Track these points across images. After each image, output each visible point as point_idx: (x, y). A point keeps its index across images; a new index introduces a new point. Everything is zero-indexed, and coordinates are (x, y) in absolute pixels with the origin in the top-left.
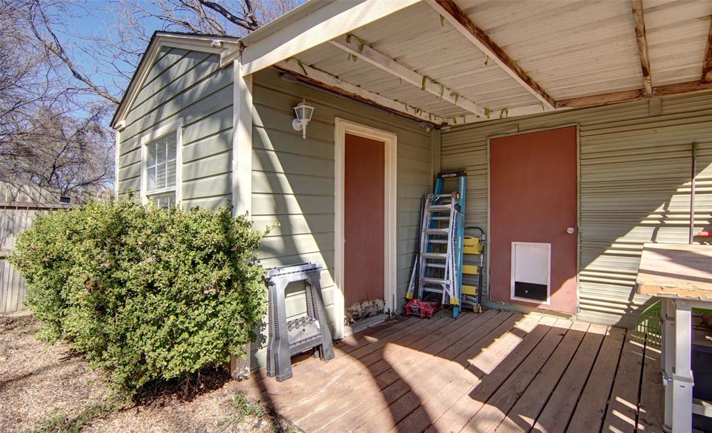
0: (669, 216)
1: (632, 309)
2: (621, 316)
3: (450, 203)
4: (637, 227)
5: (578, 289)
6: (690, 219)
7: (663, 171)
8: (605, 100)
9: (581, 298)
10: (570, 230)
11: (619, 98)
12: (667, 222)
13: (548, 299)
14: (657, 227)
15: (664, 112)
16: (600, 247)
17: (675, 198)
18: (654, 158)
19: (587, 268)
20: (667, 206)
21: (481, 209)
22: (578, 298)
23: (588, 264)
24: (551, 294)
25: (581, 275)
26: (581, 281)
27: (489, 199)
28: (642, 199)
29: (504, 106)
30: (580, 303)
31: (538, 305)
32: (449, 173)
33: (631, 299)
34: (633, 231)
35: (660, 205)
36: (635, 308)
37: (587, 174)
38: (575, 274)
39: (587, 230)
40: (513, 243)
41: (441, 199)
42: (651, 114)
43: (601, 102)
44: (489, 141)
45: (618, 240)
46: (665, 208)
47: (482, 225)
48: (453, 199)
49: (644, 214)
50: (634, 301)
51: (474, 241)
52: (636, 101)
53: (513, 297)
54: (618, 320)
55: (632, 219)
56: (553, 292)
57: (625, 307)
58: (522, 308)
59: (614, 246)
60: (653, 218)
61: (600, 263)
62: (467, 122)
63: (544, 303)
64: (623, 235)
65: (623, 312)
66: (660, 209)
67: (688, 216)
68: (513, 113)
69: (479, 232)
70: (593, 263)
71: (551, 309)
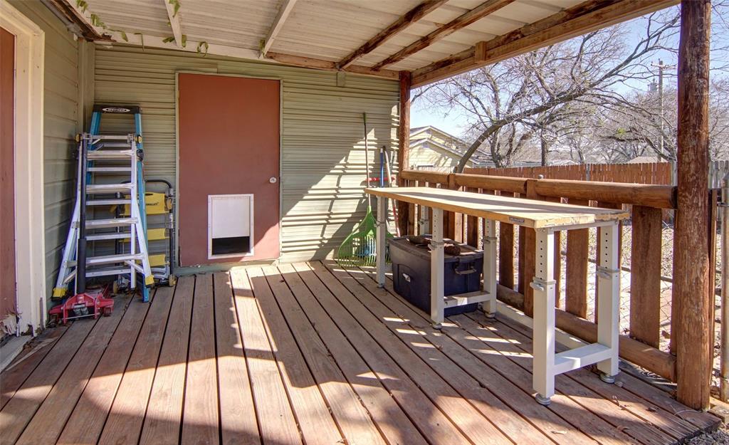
0: (349, 167)
1: (323, 243)
2: (315, 251)
3: (130, 148)
4: (327, 176)
5: (281, 234)
6: (367, 169)
7: (347, 132)
8: (307, 64)
9: (283, 242)
10: (273, 180)
11: (319, 65)
12: (347, 171)
13: (252, 250)
14: (340, 175)
15: (346, 85)
16: (299, 194)
17: (352, 153)
18: (338, 120)
19: (289, 214)
20: (347, 159)
21: (166, 157)
22: (281, 243)
23: (289, 210)
24: (255, 244)
25: (283, 221)
26: (283, 226)
27: (178, 145)
28: (330, 153)
29: (204, 38)
30: (283, 247)
31: (241, 258)
32: (117, 107)
33: (322, 236)
34: (324, 179)
35: (342, 158)
36: (326, 242)
37: (288, 128)
38: (278, 221)
39: (288, 179)
40: (210, 197)
41: (102, 141)
42: (339, 85)
43: (304, 64)
44: (177, 74)
45: (313, 187)
46: (346, 161)
47: (169, 178)
48: (134, 143)
49: (332, 165)
50: (324, 236)
51: (158, 198)
52: (329, 71)
53: (210, 257)
54: (313, 255)
55: (324, 168)
56: (256, 241)
57: (319, 242)
58: (223, 266)
59: (310, 192)
60: (338, 168)
61: (299, 208)
62: (146, 44)
63: (248, 254)
64: (316, 183)
65: (317, 247)
66: (342, 161)
67: (365, 167)
68: (213, 50)
69: (164, 186)
70: (294, 208)
71: (255, 259)
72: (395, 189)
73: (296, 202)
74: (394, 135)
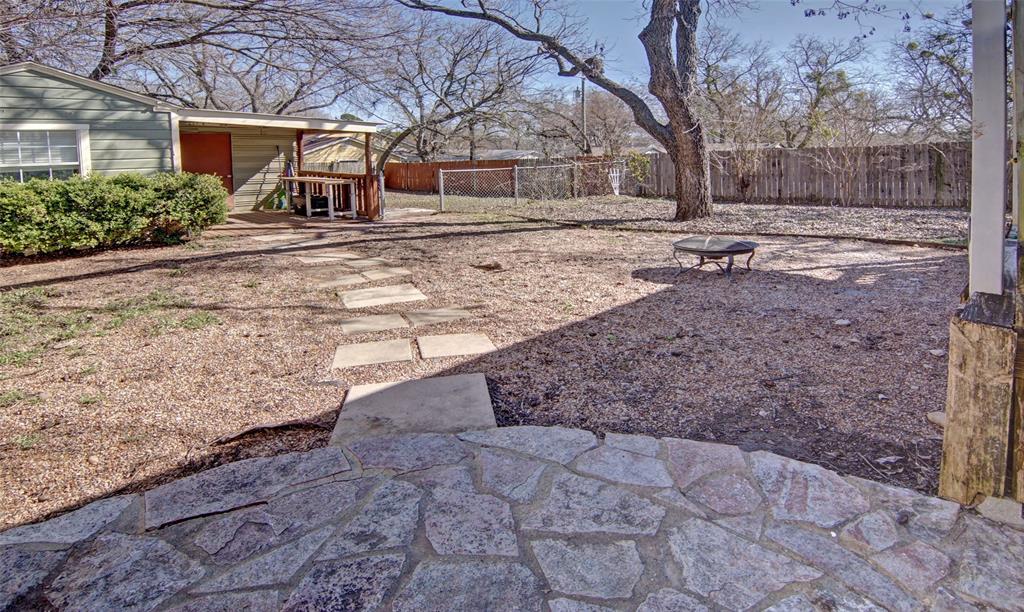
0: (270, 169)
1: (258, 203)
7: (268, 154)
10: (229, 176)
14: (265, 173)
16: (244, 182)
17: (271, 164)
18: (263, 149)
19: (238, 190)
20: (269, 166)
25: (236, 193)
28: (259, 163)
34: (257, 175)
37: (236, 154)
38: (233, 193)
39: (237, 176)
45: (251, 179)
49: (261, 169)
50: (258, 200)
54: (252, 207)
55: (256, 170)
57: (255, 202)
59: (249, 181)
60: (264, 170)
61: (244, 188)
64: (253, 177)
66: (266, 167)
67: (279, 169)
70: (241, 188)
72: (296, 178)
73: (242, 185)
74: (295, 154)
